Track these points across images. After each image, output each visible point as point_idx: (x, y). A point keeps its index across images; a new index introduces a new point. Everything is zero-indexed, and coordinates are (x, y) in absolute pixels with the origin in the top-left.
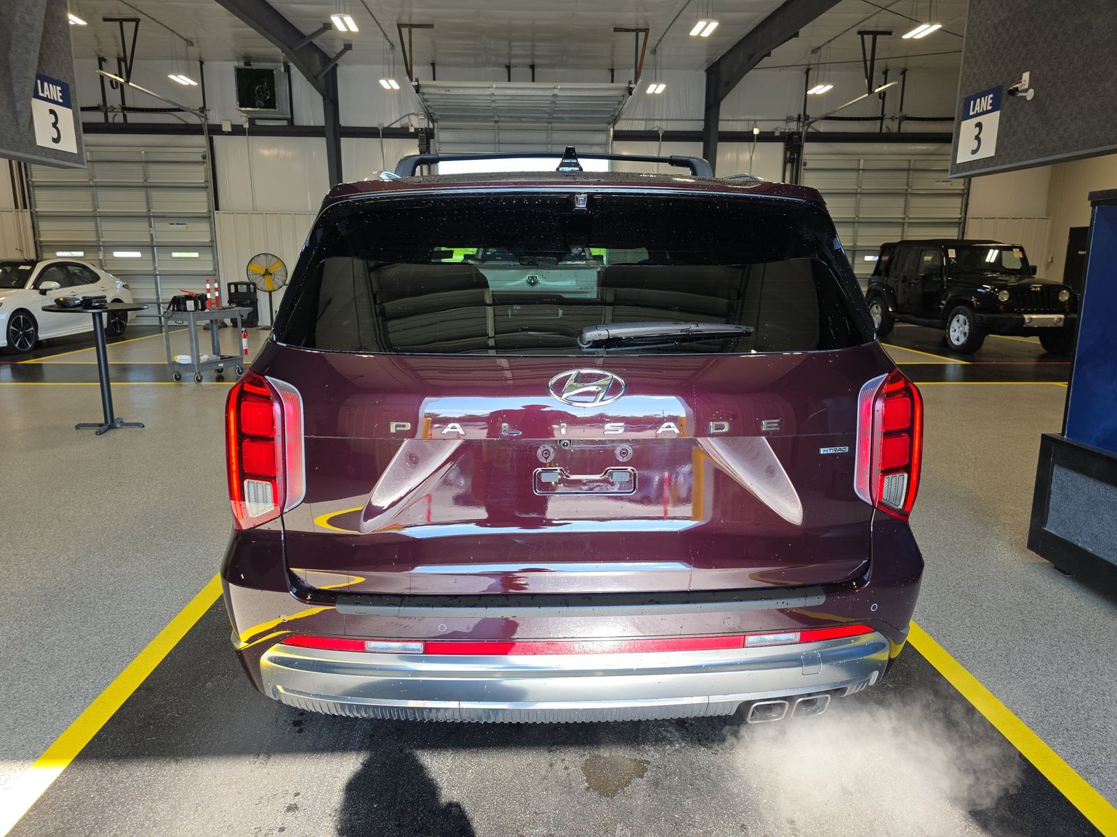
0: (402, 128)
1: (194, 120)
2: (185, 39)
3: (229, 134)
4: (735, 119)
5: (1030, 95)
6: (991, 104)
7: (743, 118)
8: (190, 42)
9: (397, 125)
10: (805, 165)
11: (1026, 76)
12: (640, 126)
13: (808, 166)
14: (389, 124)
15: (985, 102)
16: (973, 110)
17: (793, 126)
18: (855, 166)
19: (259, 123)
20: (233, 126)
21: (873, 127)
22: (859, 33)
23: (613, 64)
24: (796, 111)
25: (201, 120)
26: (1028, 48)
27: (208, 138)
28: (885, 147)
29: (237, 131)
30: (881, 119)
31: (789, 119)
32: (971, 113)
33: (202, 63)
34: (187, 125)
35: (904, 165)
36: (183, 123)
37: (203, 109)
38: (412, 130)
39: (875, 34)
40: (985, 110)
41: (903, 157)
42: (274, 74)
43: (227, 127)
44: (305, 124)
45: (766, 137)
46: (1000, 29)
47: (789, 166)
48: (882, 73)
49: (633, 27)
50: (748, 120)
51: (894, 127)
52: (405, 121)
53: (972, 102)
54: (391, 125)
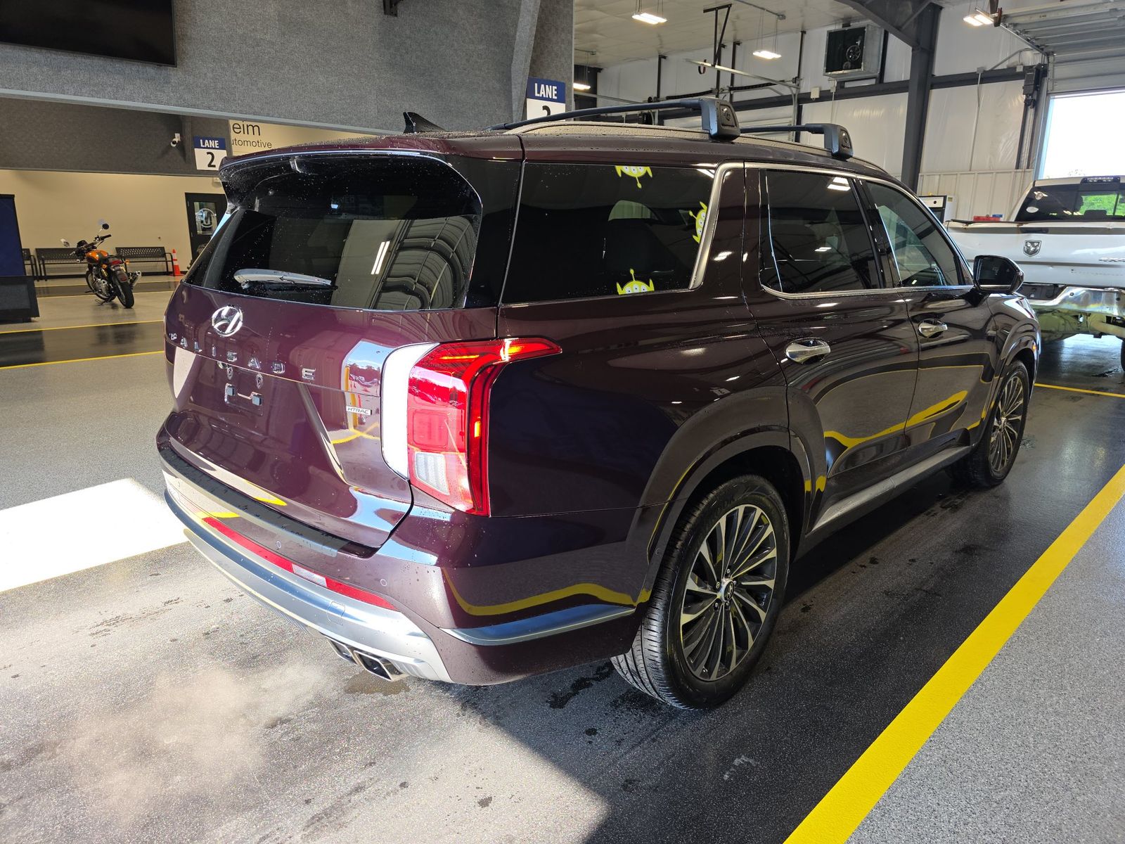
0: (1009, 68)
1: (786, 91)
2: (776, 14)
3: (817, 100)
8: (782, 15)
9: (1004, 66)
14: (993, 66)
19: (848, 85)
20: (821, 92)
25: (792, 91)
27: (796, 108)
29: (825, 96)
33: (803, 33)
34: (783, 96)
36: (778, 95)
37: (796, 80)
38: (1020, 69)
42: (865, 32)
43: (815, 95)
44: (895, 80)
52: (1015, 60)
54: (995, 67)
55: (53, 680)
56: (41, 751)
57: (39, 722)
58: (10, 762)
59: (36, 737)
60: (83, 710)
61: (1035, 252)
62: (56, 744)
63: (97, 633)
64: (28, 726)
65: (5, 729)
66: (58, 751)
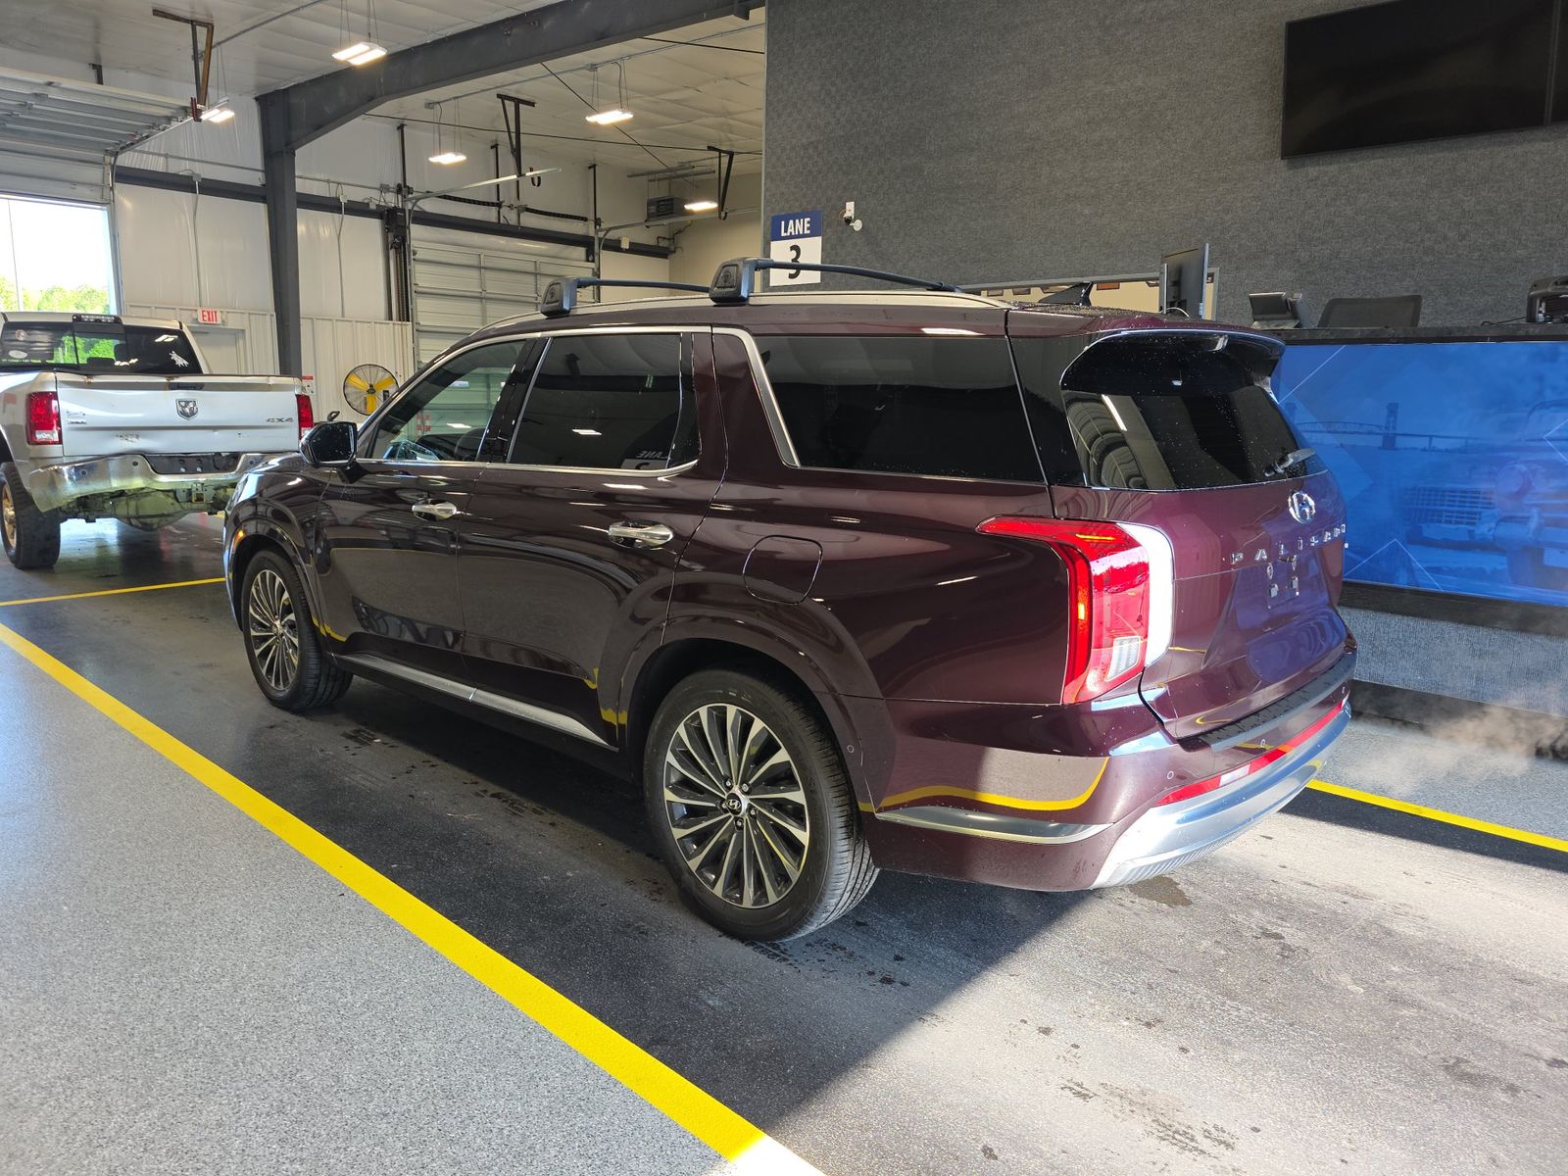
4: (307, 176)
5: (857, 225)
6: (808, 229)
7: (318, 176)
10: (415, 254)
11: (850, 206)
12: (157, 165)
13: (417, 257)
15: (802, 225)
16: (786, 231)
17: (391, 200)
18: (476, 263)
21: (489, 215)
22: (499, 96)
23: (98, 57)
24: (394, 180)
26: (850, 177)
28: (502, 241)
30: (499, 205)
31: (384, 189)
32: (783, 234)
35: (530, 268)
39: (518, 102)
40: (801, 233)
41: (527, 257)
45: (358, 209)
46: (811, 151)
47: (392, 253)
48: (489, 146)
49: (188, 16)
50: (328, 181)
51: (511, 217)
53: (783, 222)
55: (1361, 1132)
56: (1467, 1074)
57: (1435, 1101)
58: (1505, 1091)
59: (1456, 1090)
60: (1381, 1073)
61: (193, 413)
62: (1447, 1068)
63: (1221, 1142)
64: (1450, 1107)
65: (1476, 1125)
66: (1452, 1062)
